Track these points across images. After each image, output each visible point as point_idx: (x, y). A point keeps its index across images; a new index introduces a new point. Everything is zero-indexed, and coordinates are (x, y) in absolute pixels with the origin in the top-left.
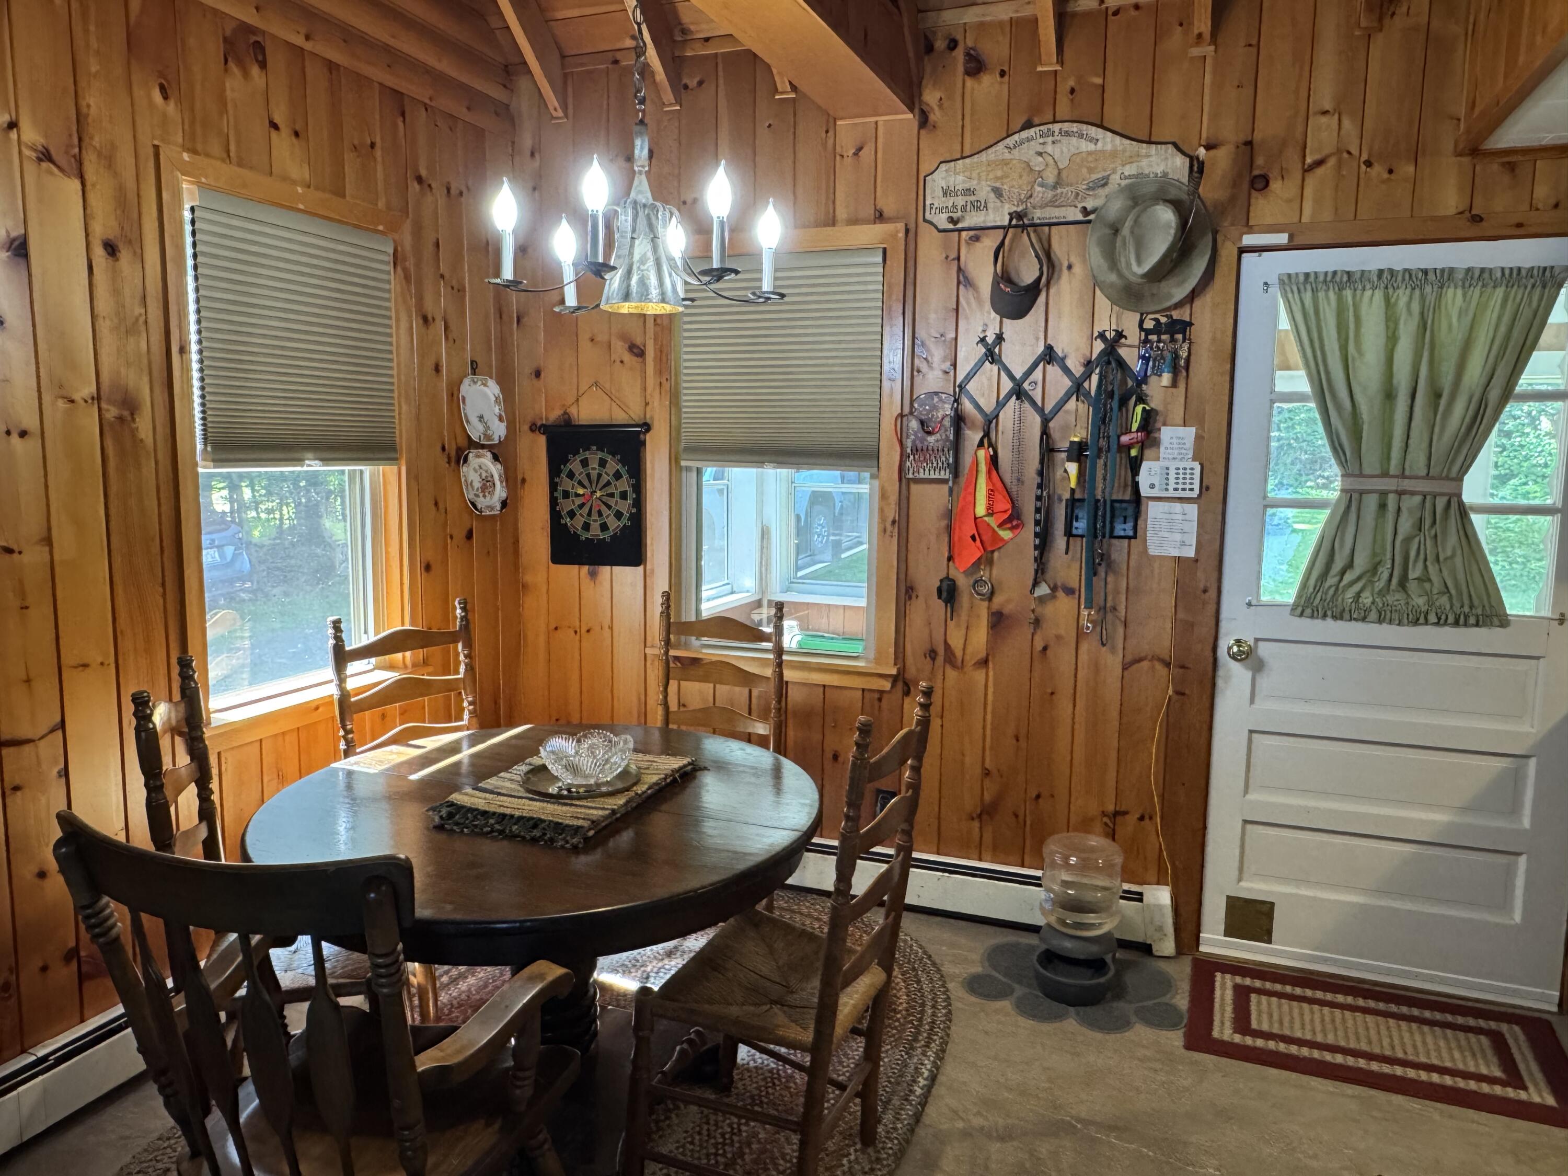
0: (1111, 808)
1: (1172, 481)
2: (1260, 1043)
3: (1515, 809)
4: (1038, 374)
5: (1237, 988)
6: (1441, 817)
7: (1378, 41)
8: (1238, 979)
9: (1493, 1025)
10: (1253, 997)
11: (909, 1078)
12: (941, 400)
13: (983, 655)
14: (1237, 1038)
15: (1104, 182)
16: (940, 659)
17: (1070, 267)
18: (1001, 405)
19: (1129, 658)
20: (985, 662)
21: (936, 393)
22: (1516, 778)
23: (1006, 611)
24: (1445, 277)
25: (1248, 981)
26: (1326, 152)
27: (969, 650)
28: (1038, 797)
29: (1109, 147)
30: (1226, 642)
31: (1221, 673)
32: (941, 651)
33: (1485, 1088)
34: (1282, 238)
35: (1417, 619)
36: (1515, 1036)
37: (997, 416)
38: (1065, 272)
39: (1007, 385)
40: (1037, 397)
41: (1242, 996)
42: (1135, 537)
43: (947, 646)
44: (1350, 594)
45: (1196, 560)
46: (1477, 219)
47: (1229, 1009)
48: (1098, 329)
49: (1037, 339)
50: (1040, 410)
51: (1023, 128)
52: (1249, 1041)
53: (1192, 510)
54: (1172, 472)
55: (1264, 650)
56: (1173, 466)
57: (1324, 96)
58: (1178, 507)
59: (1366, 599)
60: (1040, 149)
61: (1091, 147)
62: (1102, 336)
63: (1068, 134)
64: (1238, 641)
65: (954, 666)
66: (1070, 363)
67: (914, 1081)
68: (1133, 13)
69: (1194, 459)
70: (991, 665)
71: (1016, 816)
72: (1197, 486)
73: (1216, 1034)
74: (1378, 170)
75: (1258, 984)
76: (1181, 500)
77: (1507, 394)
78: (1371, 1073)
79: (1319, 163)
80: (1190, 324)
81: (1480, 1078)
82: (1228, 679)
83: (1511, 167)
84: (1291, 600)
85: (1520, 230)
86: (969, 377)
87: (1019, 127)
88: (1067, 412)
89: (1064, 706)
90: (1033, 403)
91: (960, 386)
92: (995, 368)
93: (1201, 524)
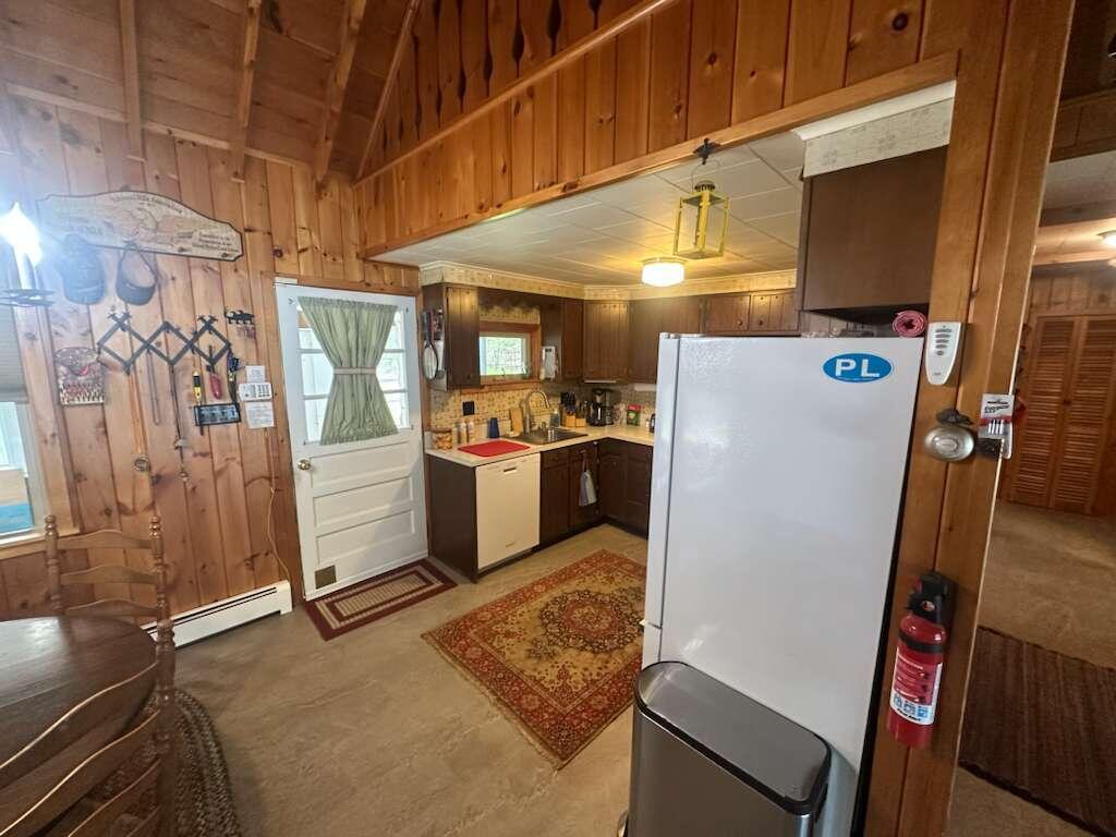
0: (249, 555)
1: (257, 392)
2: (352, 620)
3: (408, 495)
4: (161, 337)
5: (327, 605)
6: (387, 506)
7: (321, 204)
8: (326, 601)
9: (411, 570)
10: (336, 604)
11: (204, 754)
12: (82, 352)
13: (149, 502)
14: (343, 624)
15: (190, 236)
16: (115, 514)
17: (173, 279)
18: (135, 356)
19: (247, 480)
20: (152, 506)
21: (78, 348)
22: (406, 484)
23: (162, 473)
24: (361, 305)
25: (330, 599)
26: (305, 246)
27: (138, 501)
28: (204, 567)
29: (189, 216)
30: (296, 463)
31: (296, 477)
32: (114, 508)
33: (425, 591)
34: (295, 281)
35: (370, 436)
36: (419, 568)
37: (134, 362)
38: (171, 282)
39: (138, 344)
40: (163, 349)
41: (331, 606)
42: (240, 420)
43: (118, 504)
44: (345, 432)
45: (275, 428)
46: (368, 285)
47: (330, 614)
48: (198, 314)
49: (156, 317)
50: (167, 359)
51: (121, 191)
52: (347, 622)
53: (269, 405)
54: (257, 388)
55: (313, 462)
56: (256, 385)
57: (302, 221)
58: (261, 404)
59: (351, 433)
60: (140, 206)
61: (177, 214)
62: (202, 318)
63: (160, 203)
64: (302, 462)
65: (127, 514)
66: (183, 332)
67: (209, 753)
68: (191, 146)
69: (266, 381)
70: (157, 507)
71: (191, 582)
72: (270, 393)
73: (334, 627)
74: (329, 259)
75: (334, 598)
76: (262, 401)
77: (383, 351)
78: (400, 604)
79: (304, 250)
80: (253, 316)
81: (420, 588)
82: (299, 479)
83: (376, 267)
84: (319, 439)
85: (382, 291)
86: (105, 338)
87: (118, 189)
88: (186, 359)
89: (212, 516)
90: (161, 355)
91: (98, 344)
92: (127, 334)
93: (274, 410)
